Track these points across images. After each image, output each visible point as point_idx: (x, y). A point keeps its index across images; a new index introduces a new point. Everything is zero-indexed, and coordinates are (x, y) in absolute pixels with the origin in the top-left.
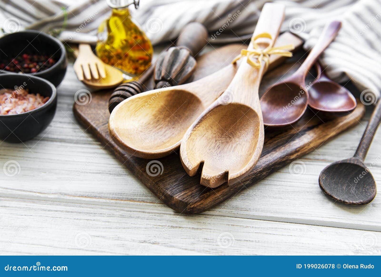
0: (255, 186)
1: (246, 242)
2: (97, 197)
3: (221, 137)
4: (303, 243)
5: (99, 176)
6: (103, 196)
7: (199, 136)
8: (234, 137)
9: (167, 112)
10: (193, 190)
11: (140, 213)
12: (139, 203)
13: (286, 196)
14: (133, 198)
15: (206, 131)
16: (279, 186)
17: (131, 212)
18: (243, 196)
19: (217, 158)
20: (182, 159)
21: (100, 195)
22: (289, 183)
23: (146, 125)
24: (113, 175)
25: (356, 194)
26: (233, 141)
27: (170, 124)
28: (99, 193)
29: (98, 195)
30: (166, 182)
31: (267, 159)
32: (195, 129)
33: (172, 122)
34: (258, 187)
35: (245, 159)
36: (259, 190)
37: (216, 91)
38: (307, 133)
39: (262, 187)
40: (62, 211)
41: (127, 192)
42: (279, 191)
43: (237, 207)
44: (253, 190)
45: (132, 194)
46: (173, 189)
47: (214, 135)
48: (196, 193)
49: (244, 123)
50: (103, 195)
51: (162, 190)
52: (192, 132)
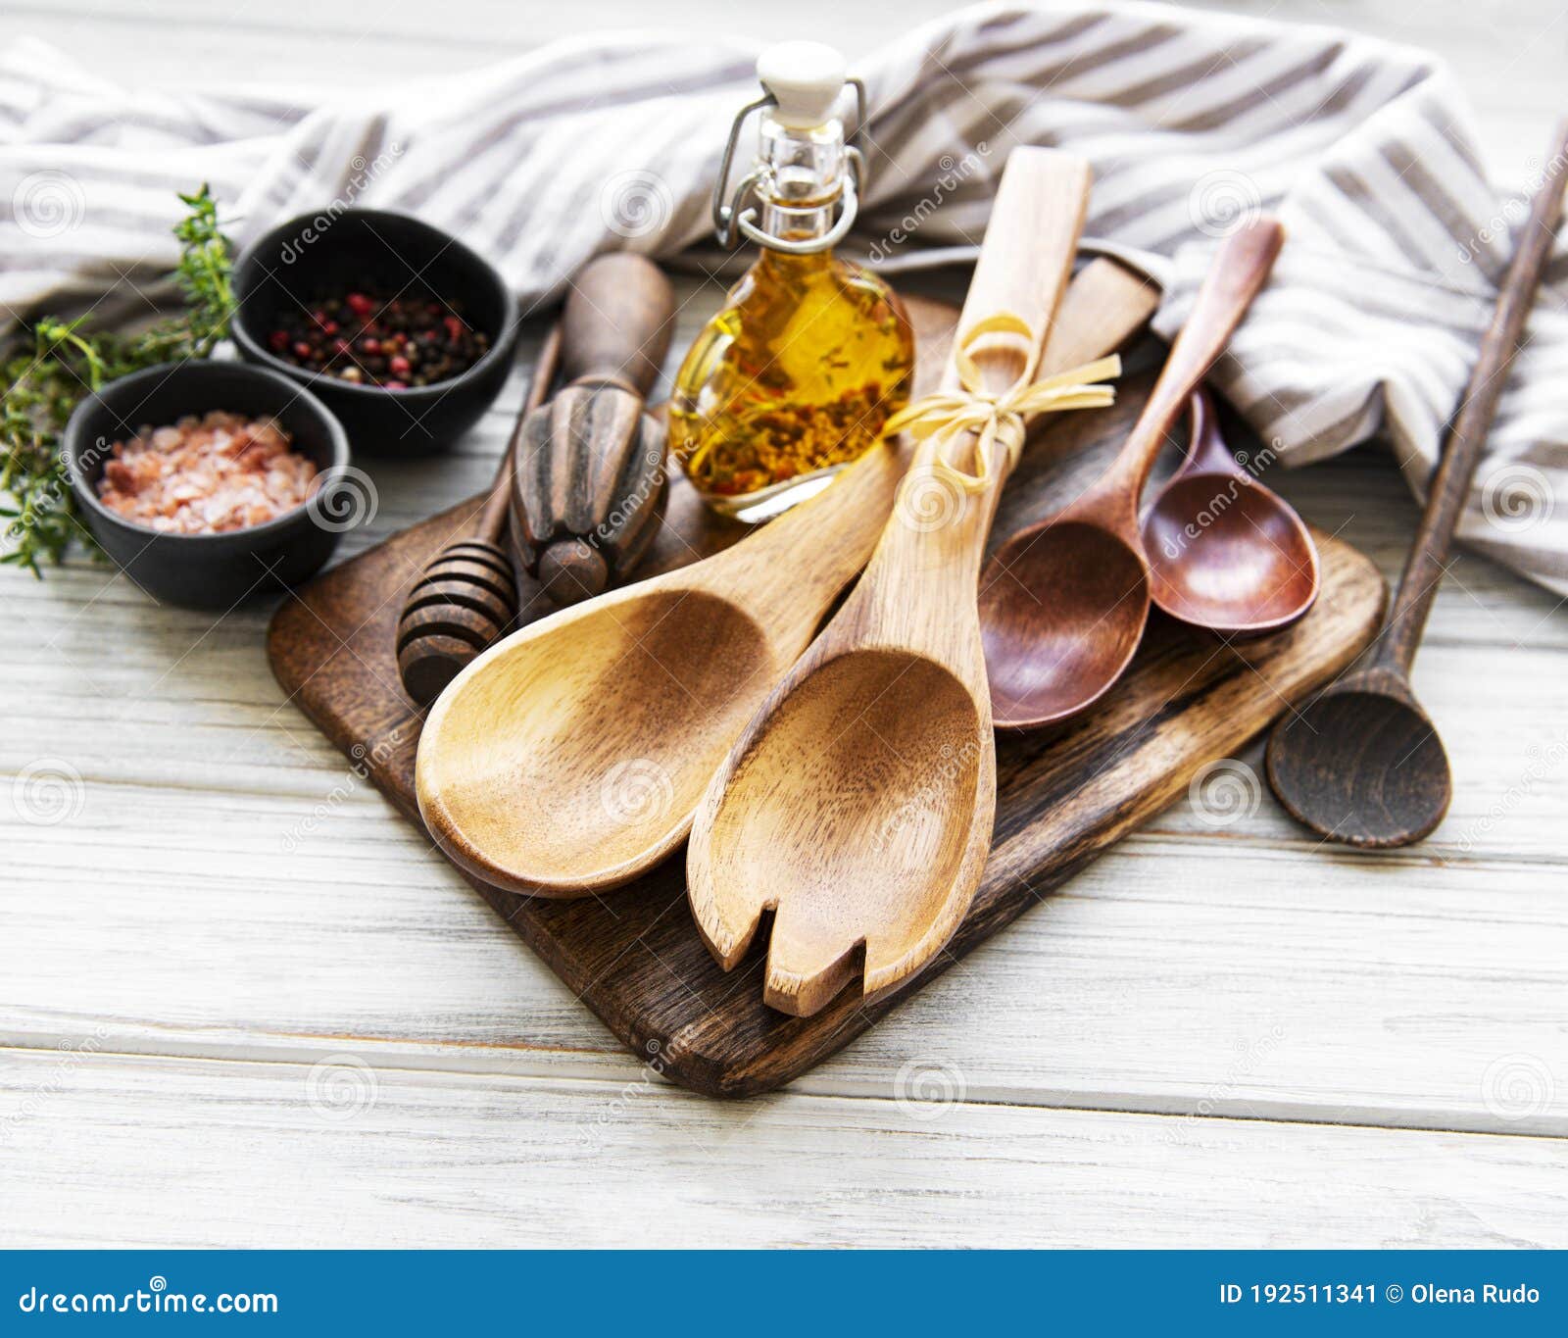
0: (970, 962)
1: (932, 1199)
2: (390, 1037)
3: (838, 789)
4: (1132, 1194)
5: (392, 940)
6: (413, 1030)
7: (757, 796)
8: (887, 787)
9: (635, 683)
10: (743, 1010)
11: (551, 1096)
12: (545, 1054)
13: (1078, 999)
14: (522, 1031)
15: (781, 771)
16: (1055, 959)
17: (521, 1095)
18: (924, 1008)
19: (826, 880)
20: (696, 910)
21: (401, 1027)
22: (1091, 942)
23: (557, 743)
24: (444, 938)
25: (1388, 806)
26: (883, 802)
27: (645, 732)
28: (396, 1020)
29: (394, 1027)
30: (642, 977)
31: (1012, 856)
32: (739, 772)
33: (654, 719)
34: (979, 965)
35: (924, 891)
36: (983, 980)
37: (817, 580)
38: (1164, 728)
39: (993, 963)
40: (267, 1101)
41: (498, 1007)
42: (1054, 979)
43: (902, 1054)
44: (962, 979)
45: (518, 1017)
46: (669, 1009)
47: (813, 784)
48: (752, 1020)
49: (924, 730)
50: (411, 1026)
51: (628, 1012)
52: (729, 787)
